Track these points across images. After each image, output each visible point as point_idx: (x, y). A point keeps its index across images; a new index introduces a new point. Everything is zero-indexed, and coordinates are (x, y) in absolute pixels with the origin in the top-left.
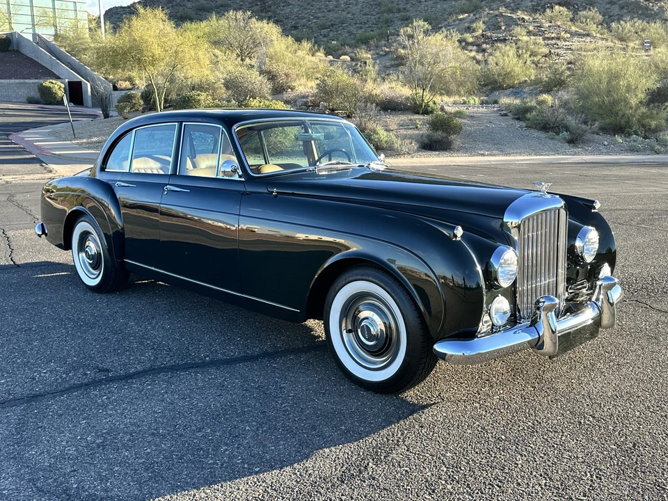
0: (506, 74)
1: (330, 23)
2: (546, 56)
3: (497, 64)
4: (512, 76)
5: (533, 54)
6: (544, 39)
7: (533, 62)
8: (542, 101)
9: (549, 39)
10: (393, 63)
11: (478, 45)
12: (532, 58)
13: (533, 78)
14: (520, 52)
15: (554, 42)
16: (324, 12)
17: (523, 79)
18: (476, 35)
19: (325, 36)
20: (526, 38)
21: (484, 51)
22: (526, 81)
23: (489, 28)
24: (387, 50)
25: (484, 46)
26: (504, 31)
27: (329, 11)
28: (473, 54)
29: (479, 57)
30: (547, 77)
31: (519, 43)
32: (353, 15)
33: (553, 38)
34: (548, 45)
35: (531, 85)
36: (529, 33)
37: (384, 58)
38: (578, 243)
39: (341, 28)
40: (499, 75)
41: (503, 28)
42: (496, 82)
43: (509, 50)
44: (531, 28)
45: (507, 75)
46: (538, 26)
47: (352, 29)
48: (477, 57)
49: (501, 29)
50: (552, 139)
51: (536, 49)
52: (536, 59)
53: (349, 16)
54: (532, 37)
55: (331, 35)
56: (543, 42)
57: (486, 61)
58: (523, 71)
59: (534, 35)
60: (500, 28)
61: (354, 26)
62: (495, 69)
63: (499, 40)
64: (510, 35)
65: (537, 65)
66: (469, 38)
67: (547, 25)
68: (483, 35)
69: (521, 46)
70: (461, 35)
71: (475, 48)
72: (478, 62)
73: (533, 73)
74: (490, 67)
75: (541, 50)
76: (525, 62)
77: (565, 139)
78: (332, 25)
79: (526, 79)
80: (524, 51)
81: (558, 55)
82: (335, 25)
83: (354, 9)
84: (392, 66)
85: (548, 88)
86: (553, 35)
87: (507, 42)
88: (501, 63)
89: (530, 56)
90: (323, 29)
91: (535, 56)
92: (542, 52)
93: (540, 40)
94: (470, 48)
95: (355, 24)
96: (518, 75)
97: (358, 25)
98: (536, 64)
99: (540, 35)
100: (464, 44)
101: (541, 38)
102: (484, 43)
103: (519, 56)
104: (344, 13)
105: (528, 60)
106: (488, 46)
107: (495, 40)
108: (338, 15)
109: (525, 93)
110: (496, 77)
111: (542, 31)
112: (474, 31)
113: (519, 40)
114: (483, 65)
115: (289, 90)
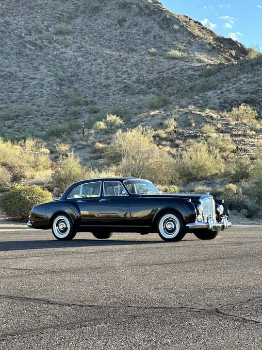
0: (199, 167)
1: (14, 114)
2: (234, 152)
3: (191, 158)
4: (205, 169)
5: (222, 150)
6: (231, 136)
7: (223, 157)
8: (229, 189)
9: (236, 136)
10: (92, 155)
11: (171, 141)
12: (221, 154)
13: (223, 171)
14: (211, 148)
15: (241, 138)
16: (6, 103)
17: (214, 172)
18: (169, 131)
19: (9, 128)
20: (215, 135)
21: (177, 146)
22: (217, 174)
23: (180, 125)
24: (84, 143)
25: (177, 141)
26: (195, 128)
27: (13, 102)
28: (168, 148)
29: (174, 151)
30: (234, 170)
31: (209, 140)
32: (39, 106)
33: (240, 135)
34: (235, 141)
35: (221, 177)
36: (218, 130)
37: (83, 151)
38: (218, 209)
39: (27, 119)
40: (193, 168)
41: (194, 125)
42: (190, 174)
43: (202, 146)
44: (219, 126)
45: (200, 168)
46: (226, 124)
47: (39, 120)
48: (172, 152)
49: (192, 126)
50: (235, 215)
51: (225, 146)
52: (224, 154)
53: (34, 107)
54: (221, 134)
55: (16, 127)
56: (230, 138)
57: (181, 155)
58: (214, 165)
59: (222, 132)
60: (190, 124)
61: (40, 118)
62: (189, 163)
63: (190, 136)
64: (200, 132)
65: (226, 160)
66: (162, 133)
67: (234, 123)
68: (175, 132)
69: (211, 142)
70: (155, 131)
71: (169, 143)
72: (174, 156)
73: (222, 167)
74: (184, 160)
75: (229, 146)
76: (216, 157)
77: (244, 215)
78: (17, 116)
79: (217, 172)
80: (214, 147)
81: (245, 151)
82: (19, 116)
83: (39, 101)
84: (92, 158)
85: (236, 180)
86: (240, 132)
87: (199, 139)
88: (194, 156)
89: (220, 152)
90: (7, 120)
91: (224, 151)
92: (230, 148)
93: (228, 137)
94: (164, 143)
95: (42, 115)
96: (210, 168)
97: (44, 117)
98: (225, 159)
99: (228, 133)
100: (158, 140)
101: (229, 135)
102: (177, 138)
103: (210, 152)
104: (29, 105)
105: (218, 155)
106: (181, 142)
107: (187, 136)
108: (22, 107)
109: (217, 183)
110: (190, 169)
111: (230, 128)
112: (166, 127)
113: (209, 137)
114: (178, 159)
115: (22, 179)
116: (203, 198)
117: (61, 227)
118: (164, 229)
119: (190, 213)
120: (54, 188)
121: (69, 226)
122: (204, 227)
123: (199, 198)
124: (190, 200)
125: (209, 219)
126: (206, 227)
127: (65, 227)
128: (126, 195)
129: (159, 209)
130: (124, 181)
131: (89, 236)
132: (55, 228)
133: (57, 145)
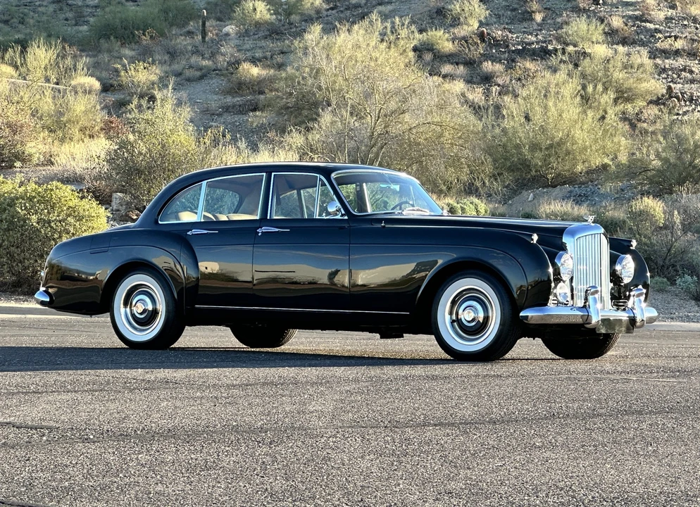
0: (551, 146)
2: (657, 102)
3: (527, 118)
4: (568, 153)
5: (623, 96)
6: (653, 55)
7: (624, 118)
8: (641, 213)
9: (666, 53)
10: (229, 100)
11: (469, 63)
12: (620, 107)
13: (623, 158)
14: (590, 89)
15: (680, 62)
17: (597, 161)
18: (463, 33)
20: (601, 50)
21: (487, 79)
22: (605, 167)
23: (498, 16)
24: (205, 63)
25: (488, 66)
26: (541, 26)
28: (459, 86)
29: (477, 95)
30: (658, 155)
31: (586, 62)
33: (677, 53)
34: (664, 70)
35: (617, 177)
36: (613, 36)
37: (199, 87)
38: (618, 267)
40: (535, 147)
41: (538, 17)
42: (525, 165)
43: (564, 83)
44: (617, 22)
45: (556, 148)
46: (637, 18)
48: (471, 97)
49: (533, 20)
50: (660, 291)
51: (631, 82)
52: (629, 107)
54: (621, 48)
56: (648, 62)
57: (498, 108)
58: (596, 141)
59: (624, 42)
60: (528, 17)
62: (523, 133)
63: (527, 52)
64: (558, 39)
65: (633, 126)
66: (443, 40)
67: (661, 15)
68: (481, 36)
69: (589, 71)
70: (421, 31)
71: (461, 69)
72: (476, 109)
73: (622, 147)
74: (507, 124)
75: (645, 86)
76: (603, 118)
77: (688, 291)
79: (606, 161)
80: (600, 87)
81: (691, 100)
84: (227, 109)
85: (662, 186)
86: (679, 44)
87: (553, 61)
88: (537, 117)
89: (616, 101)
91: (628, 100)
92: (648, 92)
93: (641, 56)
94: (447, 69)
96: (585, 149)
98: (632, 122)
99: (643, 44)
100: (429, 58)
101: (645, 52)
102: (486, 57)
103: (586, 99)
105: (610, 112)
106: (498, 67)
107: (518, 52)
109: (604, 196)
110: (525, 151)
111: (648, 30)
112: (456, 22)
113: (585, 54)
114: (489, 119)
115: (18, 164)
116: (573, 233)
117: (138, 309)
118: (453, 322)
119: (532, 278)
120: (115, 195)
121: (162, 307)
122: (573, 321)
123: (560, 232)
124: (535, 237)
125: (590, 298)
126: (580, 321)
127: (150, 307)
128: (338, 217)
129: (440, 262)
130: (333, 175)
131: (222, 337)
132: (121, 311)
133: (124, 66)
